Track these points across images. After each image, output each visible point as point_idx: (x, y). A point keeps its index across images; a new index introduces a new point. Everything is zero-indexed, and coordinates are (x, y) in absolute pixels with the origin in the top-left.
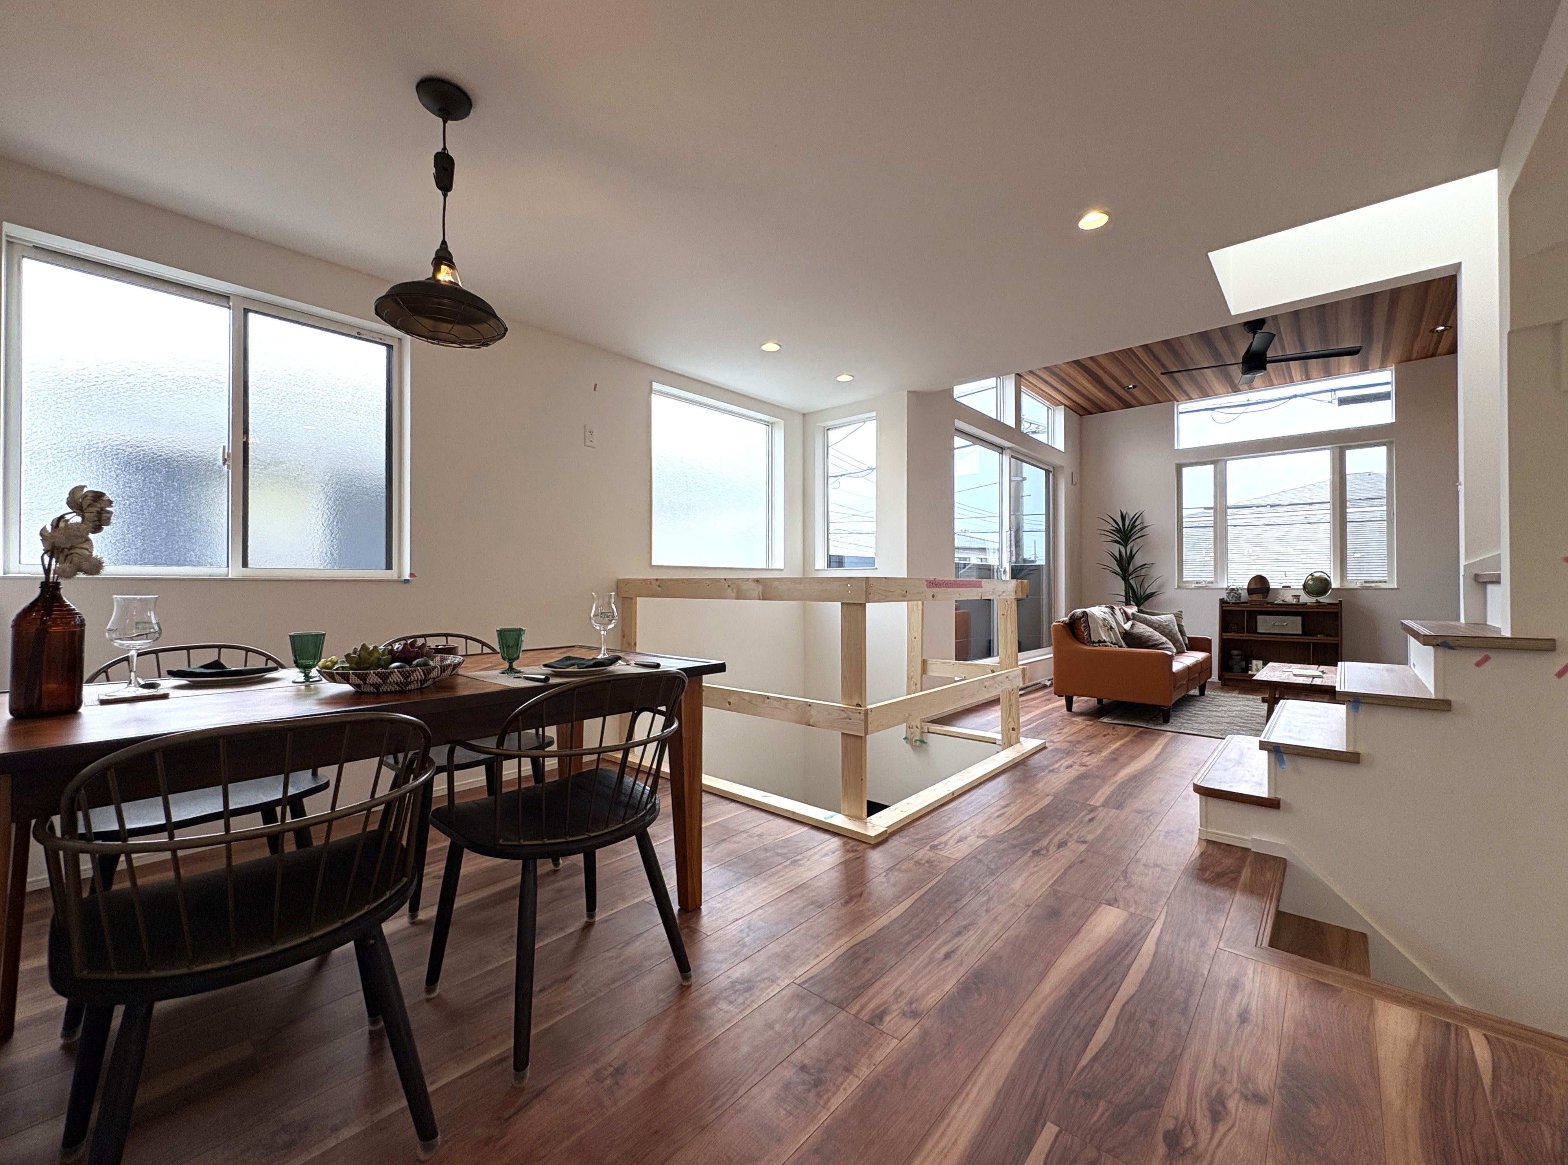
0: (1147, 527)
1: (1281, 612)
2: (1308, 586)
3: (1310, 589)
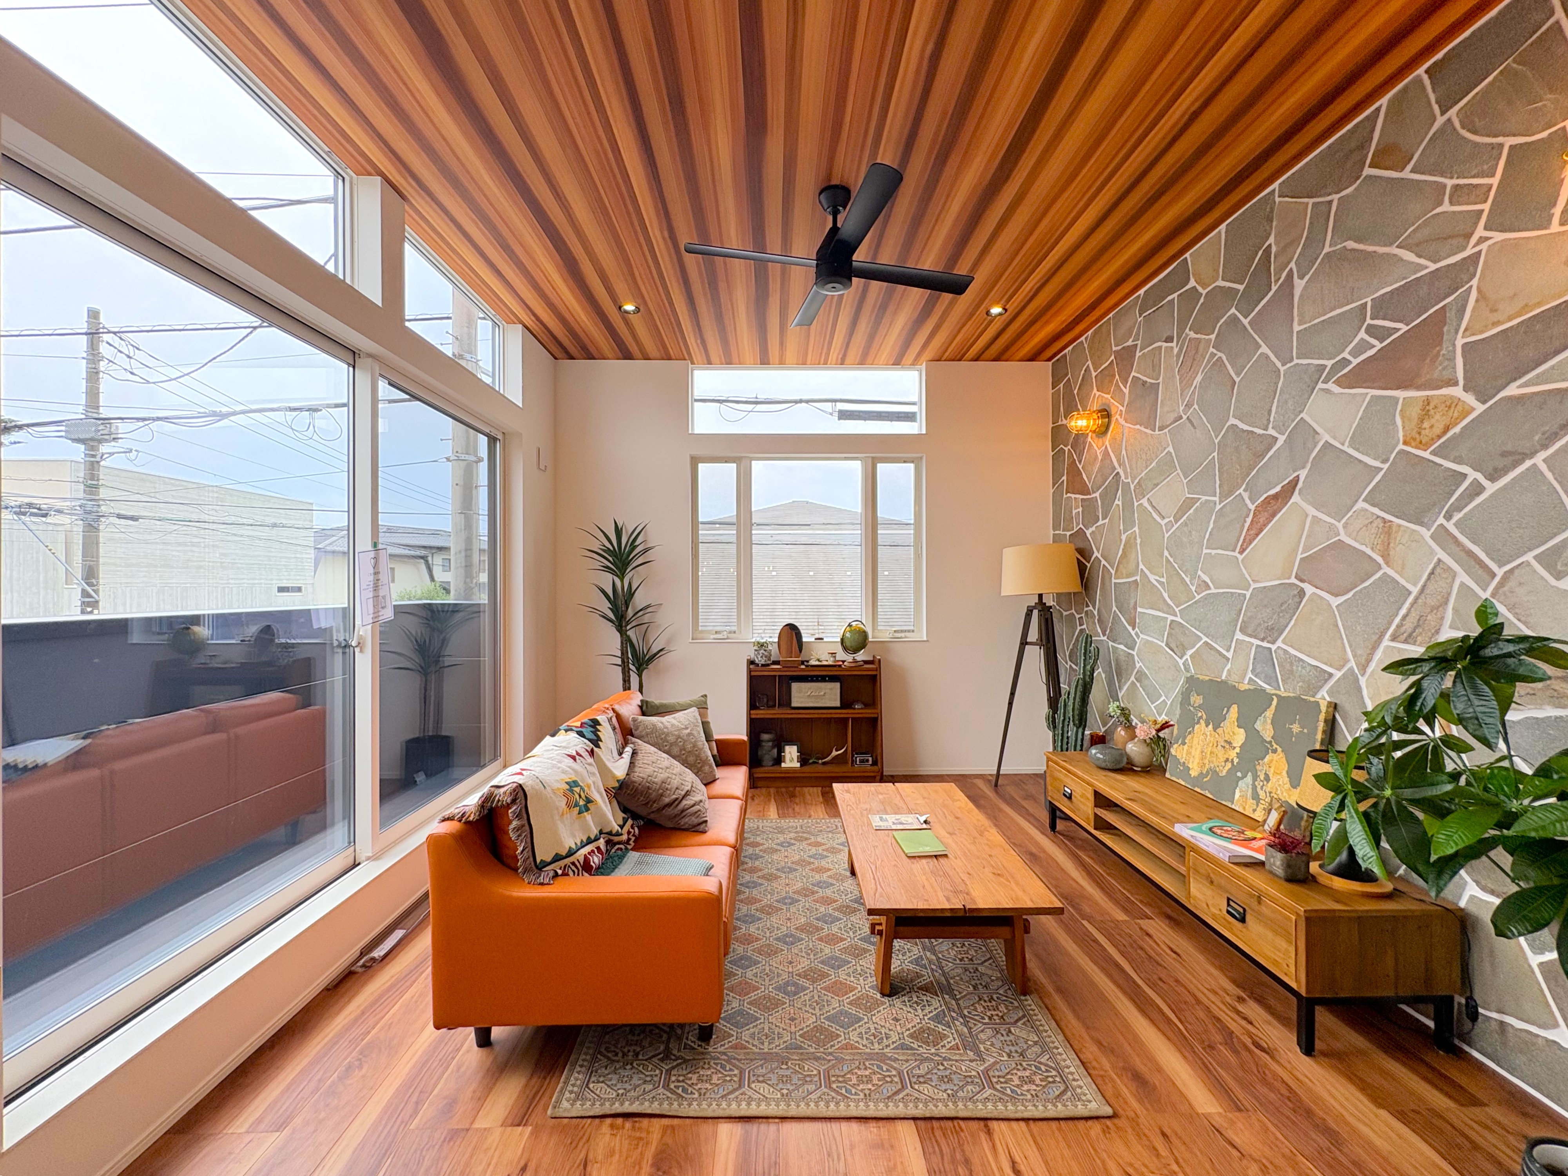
0: (652, 548)
1: (817, 676)
2: (846, 640)
3: (848, 644)
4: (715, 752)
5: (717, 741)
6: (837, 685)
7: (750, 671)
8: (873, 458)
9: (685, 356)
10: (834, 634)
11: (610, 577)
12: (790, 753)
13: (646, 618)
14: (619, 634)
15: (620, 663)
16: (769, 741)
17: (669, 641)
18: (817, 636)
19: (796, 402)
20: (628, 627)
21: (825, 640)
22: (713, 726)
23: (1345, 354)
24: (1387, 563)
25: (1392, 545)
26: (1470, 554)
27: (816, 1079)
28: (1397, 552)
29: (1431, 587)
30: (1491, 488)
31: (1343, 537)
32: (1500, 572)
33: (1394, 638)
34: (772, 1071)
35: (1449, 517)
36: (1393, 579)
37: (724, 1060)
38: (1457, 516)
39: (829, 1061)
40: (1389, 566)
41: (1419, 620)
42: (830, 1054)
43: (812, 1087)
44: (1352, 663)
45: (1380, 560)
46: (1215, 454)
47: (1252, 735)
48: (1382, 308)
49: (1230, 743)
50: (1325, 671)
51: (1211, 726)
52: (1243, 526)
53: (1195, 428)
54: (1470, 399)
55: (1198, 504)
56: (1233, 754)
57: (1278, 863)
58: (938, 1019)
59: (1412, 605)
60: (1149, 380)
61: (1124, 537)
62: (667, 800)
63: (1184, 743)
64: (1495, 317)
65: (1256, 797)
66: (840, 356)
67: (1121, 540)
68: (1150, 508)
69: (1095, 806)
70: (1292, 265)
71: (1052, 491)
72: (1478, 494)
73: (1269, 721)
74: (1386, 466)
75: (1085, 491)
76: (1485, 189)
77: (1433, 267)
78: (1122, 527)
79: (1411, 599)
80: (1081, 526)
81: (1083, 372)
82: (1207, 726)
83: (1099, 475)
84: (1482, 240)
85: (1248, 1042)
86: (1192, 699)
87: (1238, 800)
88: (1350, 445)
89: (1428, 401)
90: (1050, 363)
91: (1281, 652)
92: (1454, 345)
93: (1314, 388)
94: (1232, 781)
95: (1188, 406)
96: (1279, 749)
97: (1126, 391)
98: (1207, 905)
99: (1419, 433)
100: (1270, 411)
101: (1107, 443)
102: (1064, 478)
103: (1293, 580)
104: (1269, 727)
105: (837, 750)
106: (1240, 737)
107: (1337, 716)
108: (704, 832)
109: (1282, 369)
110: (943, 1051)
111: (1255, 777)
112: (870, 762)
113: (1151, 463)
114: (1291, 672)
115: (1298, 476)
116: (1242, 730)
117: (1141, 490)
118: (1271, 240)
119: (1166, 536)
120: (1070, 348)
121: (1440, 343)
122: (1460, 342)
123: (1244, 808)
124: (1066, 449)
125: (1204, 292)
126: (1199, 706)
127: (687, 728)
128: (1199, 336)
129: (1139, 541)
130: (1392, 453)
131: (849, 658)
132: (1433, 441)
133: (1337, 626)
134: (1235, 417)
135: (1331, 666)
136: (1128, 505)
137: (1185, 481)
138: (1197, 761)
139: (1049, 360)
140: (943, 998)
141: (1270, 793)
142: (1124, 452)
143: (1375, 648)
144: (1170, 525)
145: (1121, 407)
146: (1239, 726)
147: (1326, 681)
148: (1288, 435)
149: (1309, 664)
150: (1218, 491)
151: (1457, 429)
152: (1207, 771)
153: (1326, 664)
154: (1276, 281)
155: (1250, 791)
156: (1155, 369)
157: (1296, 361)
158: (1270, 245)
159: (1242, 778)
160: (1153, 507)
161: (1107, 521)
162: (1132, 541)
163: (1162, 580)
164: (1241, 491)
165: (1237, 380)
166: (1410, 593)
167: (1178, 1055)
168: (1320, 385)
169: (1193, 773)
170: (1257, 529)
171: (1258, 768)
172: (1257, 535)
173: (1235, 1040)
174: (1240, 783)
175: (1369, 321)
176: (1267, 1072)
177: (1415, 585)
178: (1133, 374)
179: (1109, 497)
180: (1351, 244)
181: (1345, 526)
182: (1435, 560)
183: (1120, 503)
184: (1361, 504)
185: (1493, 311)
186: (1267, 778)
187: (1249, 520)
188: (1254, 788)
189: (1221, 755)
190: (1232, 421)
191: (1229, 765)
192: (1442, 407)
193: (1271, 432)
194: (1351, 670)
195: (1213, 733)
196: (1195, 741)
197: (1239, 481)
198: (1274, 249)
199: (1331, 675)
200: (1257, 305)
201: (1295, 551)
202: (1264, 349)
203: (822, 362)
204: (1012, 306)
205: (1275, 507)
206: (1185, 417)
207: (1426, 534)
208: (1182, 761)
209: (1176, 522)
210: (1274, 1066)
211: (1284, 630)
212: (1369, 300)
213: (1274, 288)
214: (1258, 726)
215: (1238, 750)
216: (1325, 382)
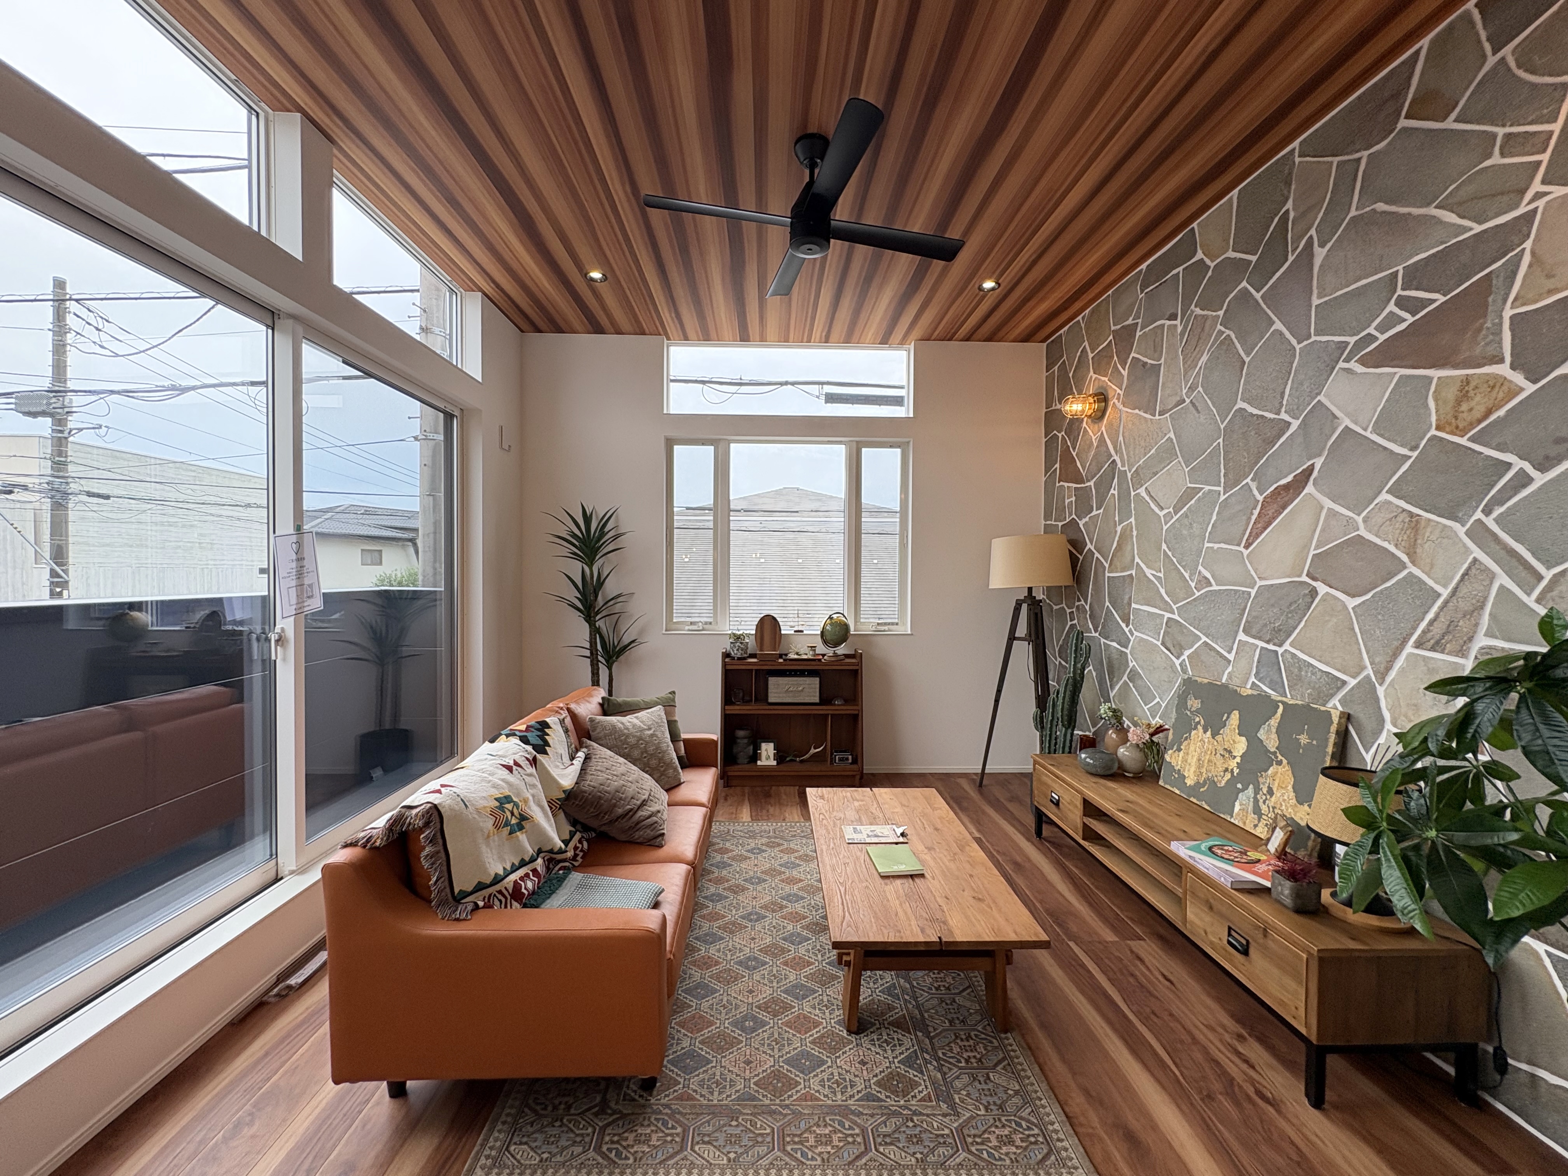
0: (623, 534)
1: (796, 671)
2: (826, 633)
3: (828, 638)
4: (682, 752)
5: (686, 741)
6: (816, 680)
7: (724, 664)
8: (857, 442)
9: (661, 331)
10: (814, 627)
11: (578, 565)
12: (766, 750)
13: (617, 608)
14: (587, 625)
15: (589, 655)
16: (744, 738)
17: (642, 632)
18: (796, 629)
19: (782, 384)
20: (597, 618)
21: (805, 632)
22: (681, 725)
23: (1371, 330)
24: (1413, 562)
25: (1419, 541)
26: (1512, 553)
27: (769, 1139)
28: (1425, 549)
29: (1463, 591)
30: (1540, 479)
31: (1363, 532)
32: (1548, 575)
33: (1419, 645)
34: (719, 1129)
35: (1487, 512)
36: (1420, 580)
37: (667, 1114)
38: (1498, 511)
39: (786, 1115)
40: (1414, 565)
41: (1449, 626)
42: (787, 1106)
43: (763, 1150)
44: (1369, 671)
45: (1404, 558)
46: (1221, 440)
47: (1255, 744)
48: (1414, 277)
49: (1230, 752)
50: (1338, 679)
51: (1209, 733)
52: (1250, 518)
53: (1198, 412)
54: (1518, 378)
55: (1200, 494)
56: (1233, 764)
57: (1287, 892)
58: (909, 1062)
59: (1441, 609)
60: (1149, 361)
61: (1119, 529)
62: (620, 811)
63: (1179, 750)
64: (1550, 284)
65: (1257, 811)
66: (824, 334)
67: (1116, 532)
68: (1147, 498)
69: (1084, 815)
70: (1313, 232)
71: (1044, 479)
72: (1524, 486)
73: (1274, 730)
74: (1415, 454)
75: (1078, 478)
76: (1544, 137)
77: (1478, 228)
78: (1117, 519)
79: (1439, 603)
80: (1074, 516)
81: (1079, 354)
82: (1205, 732)
83: (1094, 464)
84: (1538, 196)
85: (1251, 1091)
86: (1189, 703)
87: (1238, 814)
88: (1374, 431)
89: (1467, 380)
90: (1045, 344)
91: (1288, 656)
92: (1501, 317)
93: (1334, 368)
94: (1231, 793)
95: (1192, 389)
96: (1285, 761)
97: (1125, 373)
98: (1206, 933)
99: (1456, 418)
100: (1283, 393)
101: (1103, 429)
102: (1057, 465)
103: (1304, 578)
104: (1274, 736)
105: (815, 748)
106: (1241, 746)
107: (1351, 728)
108: (660, 846)
109: (1298, 347)
110: (913, 1103)
111: (1257, 790)
112: (850, 761)
113: (1150, 450)
114: (1299, 678)
115: (1313, 465)
116: (1244, 739)
117: (1139, 479)
118: (1289, 205)
119: (1165, 528)
120: (1066, 328)
121: (1485, 316)
122: (1508, 313)
123: (1245, 823)
124: (1060, 435)
125: (1212, 265)
126: (1197, 711)
127: (650, 729)
128: (1205, 313)
129: (1135, 533)
130: (1422, 439)
131: (830, 652)
132: (1472, 426)
133: (1353, 629)
134: (1243, 400)
135: (1344, 673)
136: (1124, 495)
137: (1187, 470)
138: (1193, 769)
139: (1043, 341)
140: (916, 1035)
141: (1274, 808)
142: (1121, 438)
143: (1396, 654)
144: (1168, 516)
145: (1118, 391)
146: (1240, 734)
147: (1339, 689)
148: (1303, 420)
149: (1320, 670)
150: (1222, 480)
151: (1501, 412)
152: (1205, 781)
153: (1339, 670)
154: (1294, 251)
155: (1251, 804)
156: (1157, 350)
157: (1313, 338)
158: (1287, 211)
159: (1243, 790)
160: (1151, 497)
161: (1101, 511)
162: (1128, 532)
163: (1159, 574)
164: (1248, 480)
165: (1247, 360)
166: (1439, 595)
167: (1174, 1108)
168: (1341, 364)
169: (1189, 782)
170: (1264, 522)
171: (1261, 780)
172: (1265, 528)
173: (1236, 1089)
174: (1240, 795)
175: (1399, 292)
176: (1273, 1129)
177: (1445, 586)
178: (1133, 355)
179: (1104, 486)
180: (1381, 206)
181: (1365, 520)
182: (1470, 559)
183: (1116, 493)
184: (1384, 496)
185: (1549, 276)
186: (1271, 792)
187: (1256, 512)
188: (1256, 801)
189: (1220, 765)
190: (1241, 404)
191: (1228, 776)
192: (1484, 388)
193: (1284, 416)
194: (1368, 677)
195: (1211, 739)
196: (1192, 748)
197: (1247, 470)
198: (1292, 215)
199: (1344, 683)
200: (1271, 278)
201: (1307, 547)
202: (1278, 325)
203: (805, 340)
204: (1006, 280)
205: (1286, 499)
206: (1188, 401)
207: (1461, 530)
208: (1177, 768)
209: (1176, 513)
210: (1282, 1123)
211: (1293, 632)
212: (1400, 268)
213: (1291, 258)
214: (1262, 734)
215: (1238, 760)
216: (1347, 360)
